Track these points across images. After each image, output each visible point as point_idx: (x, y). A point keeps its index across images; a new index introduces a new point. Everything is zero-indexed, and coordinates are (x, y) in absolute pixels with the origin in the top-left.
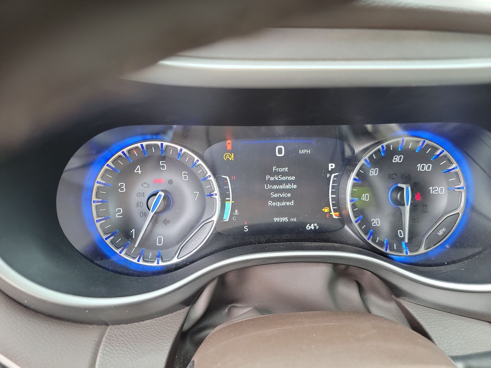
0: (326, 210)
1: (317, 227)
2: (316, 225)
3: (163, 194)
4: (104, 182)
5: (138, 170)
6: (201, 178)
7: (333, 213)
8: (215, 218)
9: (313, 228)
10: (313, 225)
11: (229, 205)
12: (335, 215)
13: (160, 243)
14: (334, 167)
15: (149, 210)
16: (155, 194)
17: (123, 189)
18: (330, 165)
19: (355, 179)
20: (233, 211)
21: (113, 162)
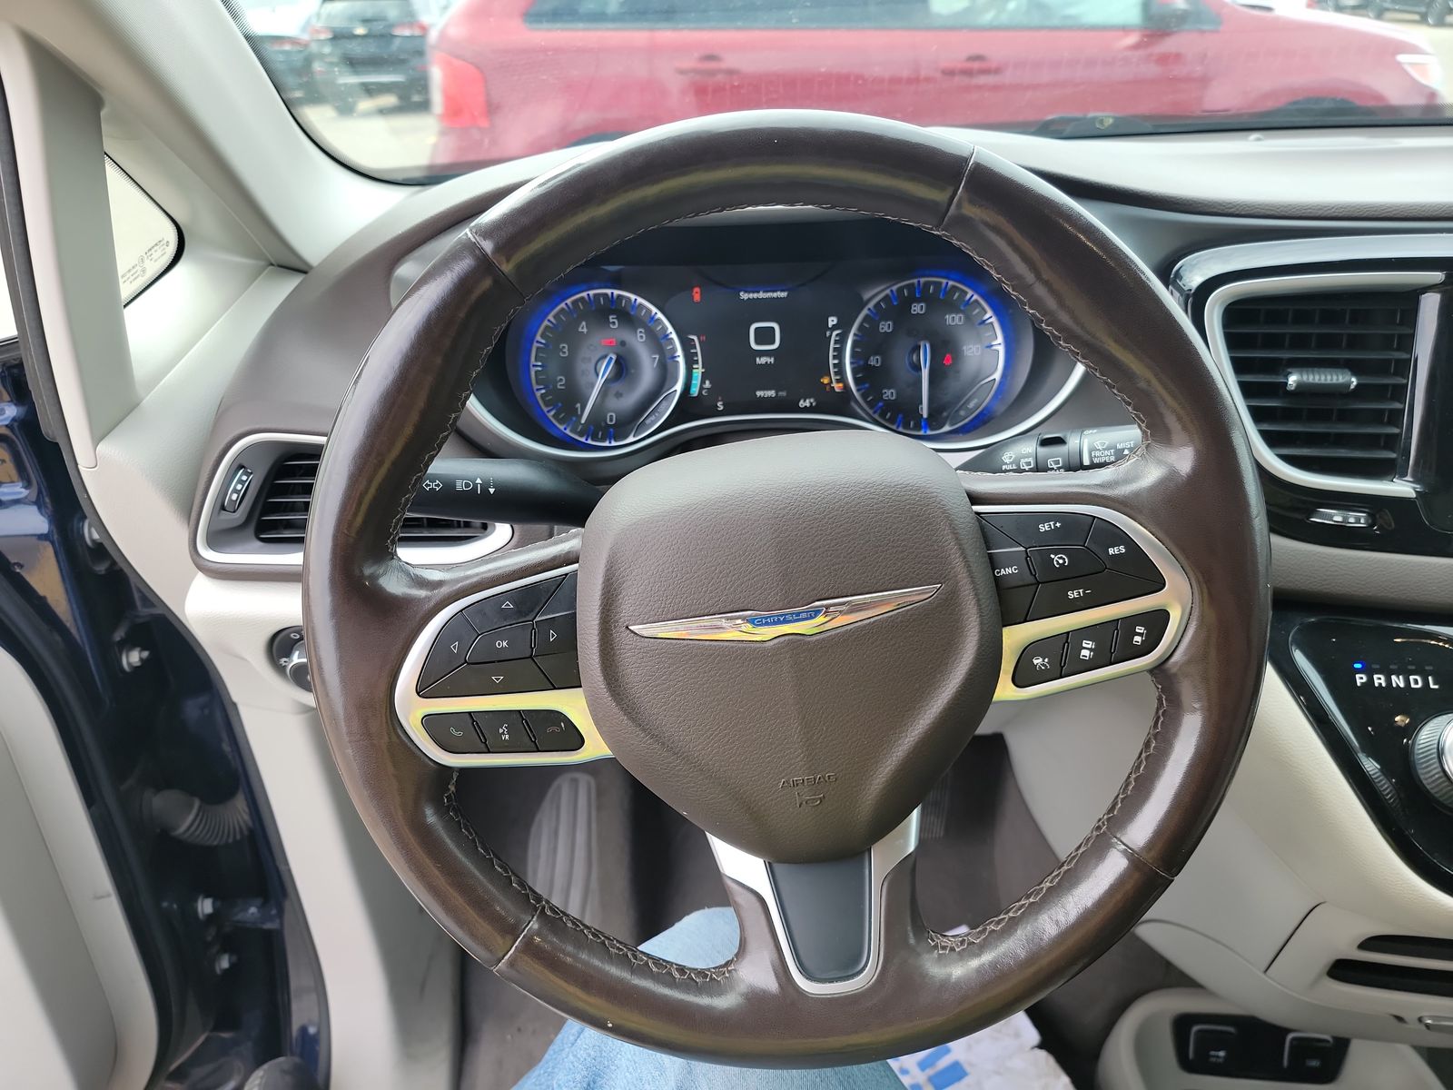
0: (826, 381)
1: (814, 404)
2: (812, 400)
3: (614, 357)
4: (543, 341)
5: (583, 328)
6: (661, 336)
7: (834, 385)
8: (679, 387)
9: (808, 405)
10: (807, 401)
11: (698, 372)
12: (838, 387)
13: (611, 420)
14: (835, 322)
15: (598, 375)
16: (605, 357)
17: (564, 353)
18: (830, 319)
19: (855, 335)
20: (703, 382)
21: (554, 317)
